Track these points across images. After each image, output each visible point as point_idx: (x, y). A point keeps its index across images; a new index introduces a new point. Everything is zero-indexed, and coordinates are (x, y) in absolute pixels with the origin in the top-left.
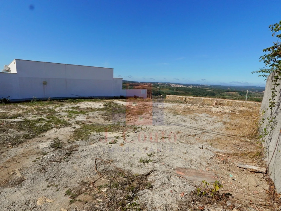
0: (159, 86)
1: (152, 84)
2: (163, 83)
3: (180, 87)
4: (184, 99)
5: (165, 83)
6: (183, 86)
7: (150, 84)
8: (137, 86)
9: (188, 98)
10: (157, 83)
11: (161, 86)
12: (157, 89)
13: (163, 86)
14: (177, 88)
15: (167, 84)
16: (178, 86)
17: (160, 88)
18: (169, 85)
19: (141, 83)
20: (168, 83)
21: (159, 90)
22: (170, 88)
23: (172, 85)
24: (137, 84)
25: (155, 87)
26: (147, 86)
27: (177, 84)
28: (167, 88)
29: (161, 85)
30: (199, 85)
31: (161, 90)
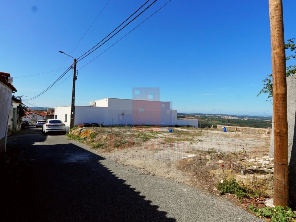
0: (207, 117)
1: (199, 116)
2: (211, 115)
3: (232, 119)
4: (236, 129)
5: (214, 115)
6: (236, 118)
7: (197, 115)
8: (182, 117)
9: (240, 128)
10: (205, 114)
11: (210, 118)
12: (205, 121)
13: (212, 118)
14: (229, 120)
15: (217, 116)
16: (230, 118)
17: (208, 120)
18: (219, 117)
19: (187, 114)
20: (218, 114)
21: (208, 122)
22: (220, 120)
23: (222, 117)
24: (182, 116)
25: (202, 119)
26: (194, 117)
27: (228, 116)
28: (216, 120)
29: (210, 116)
30: (256, 117)
31: (210, 122)
